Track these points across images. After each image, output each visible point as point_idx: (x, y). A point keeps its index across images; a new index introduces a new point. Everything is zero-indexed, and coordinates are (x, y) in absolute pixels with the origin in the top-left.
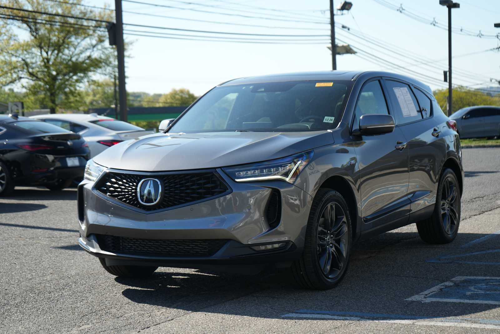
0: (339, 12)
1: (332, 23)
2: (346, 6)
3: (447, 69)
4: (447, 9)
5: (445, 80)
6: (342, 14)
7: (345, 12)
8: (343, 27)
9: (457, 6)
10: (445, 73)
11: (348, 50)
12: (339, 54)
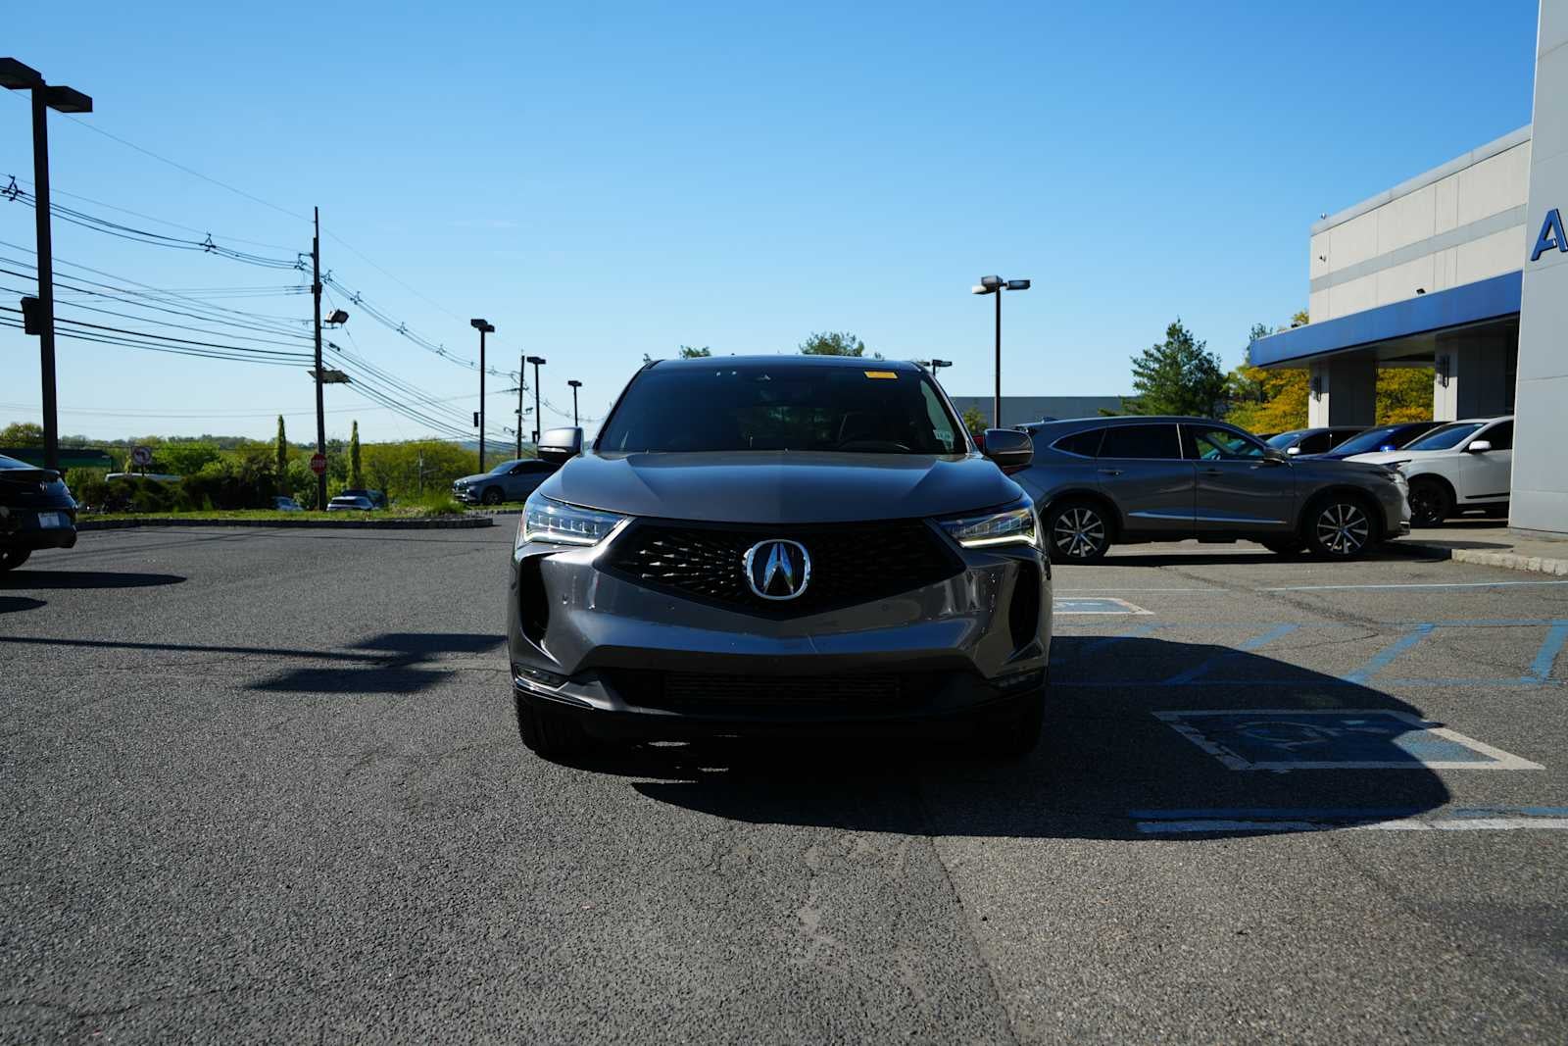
0: (329, 325)
1: (318, 339)
2: (340, 317)
3: (479, 410)
4: (480, 333)
5: (476, 425)
6: (333, 328)
7: (337, 324)
8: (332, 345)
9: (491, 329)
10: (476, 414)
11: (340, 378)
12: (326, 382)
